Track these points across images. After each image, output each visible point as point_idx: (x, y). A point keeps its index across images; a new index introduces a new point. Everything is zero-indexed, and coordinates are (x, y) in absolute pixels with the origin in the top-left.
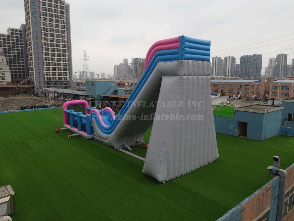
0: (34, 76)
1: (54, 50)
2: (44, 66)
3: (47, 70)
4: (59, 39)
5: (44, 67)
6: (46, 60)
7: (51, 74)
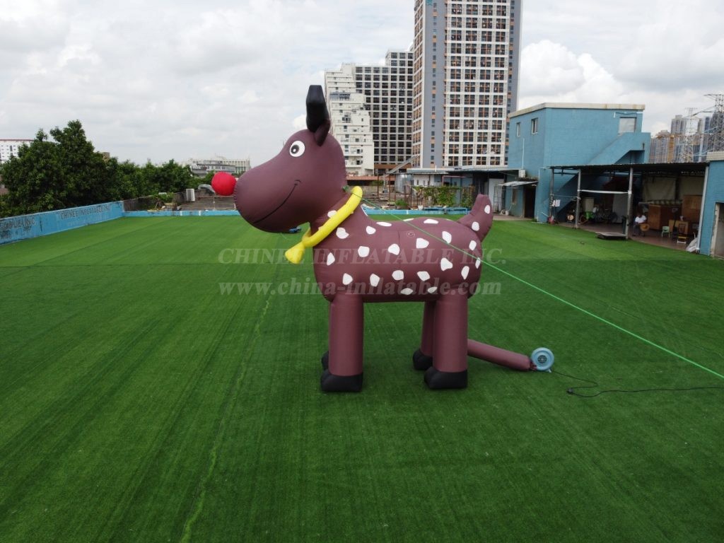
0: (421, 154)
1: (473, 86)
2: (444, 128)
3: (451, 140)
4: (490, 58)
5: (444, 133)
6: (452, 115)
7: (461, 149)
